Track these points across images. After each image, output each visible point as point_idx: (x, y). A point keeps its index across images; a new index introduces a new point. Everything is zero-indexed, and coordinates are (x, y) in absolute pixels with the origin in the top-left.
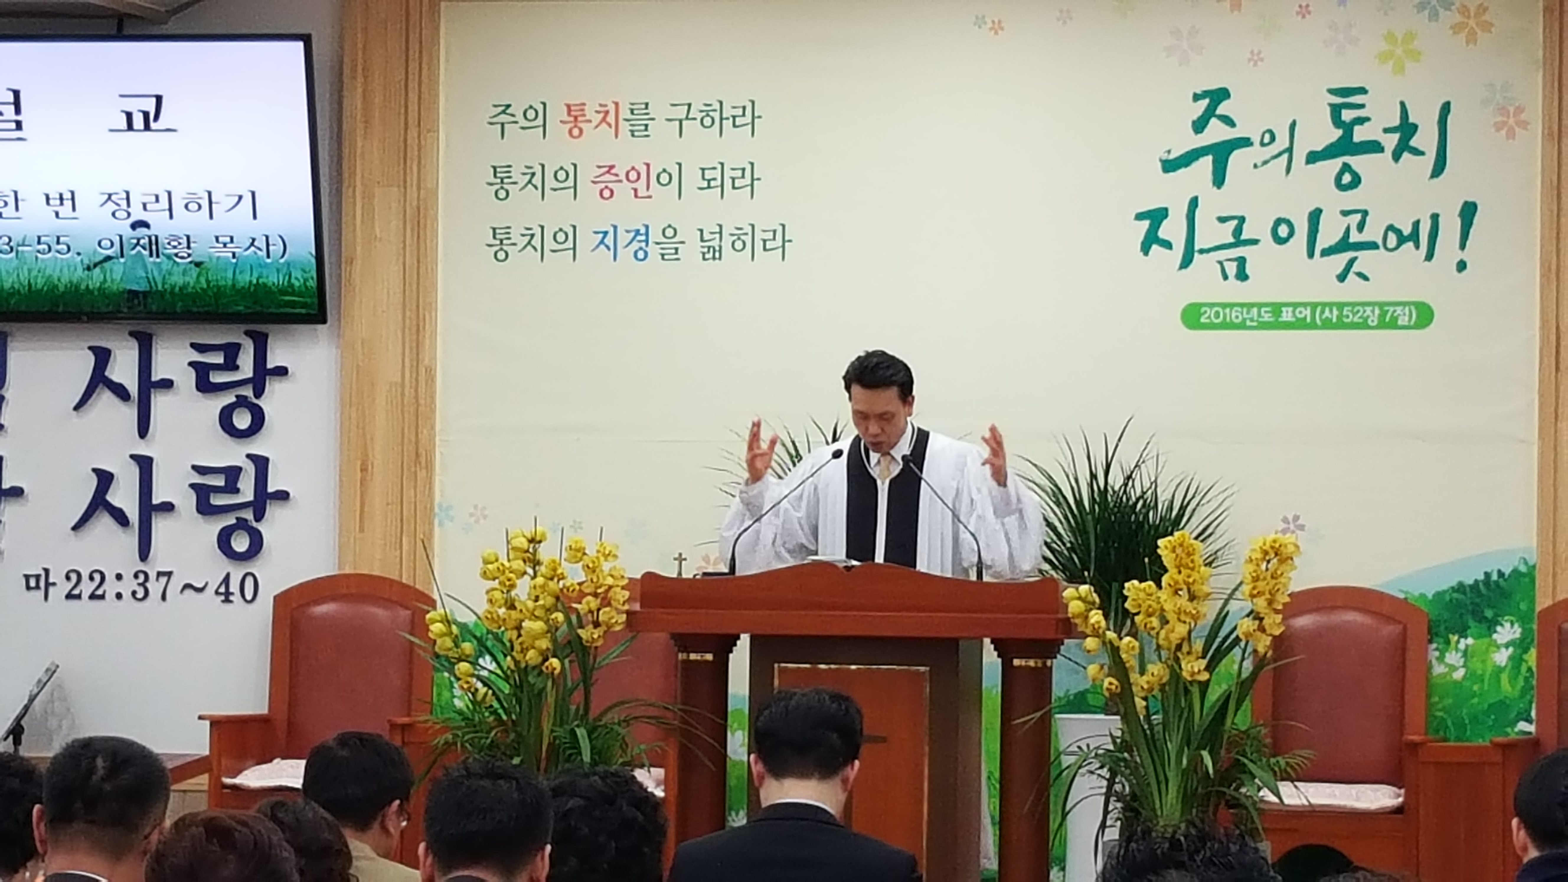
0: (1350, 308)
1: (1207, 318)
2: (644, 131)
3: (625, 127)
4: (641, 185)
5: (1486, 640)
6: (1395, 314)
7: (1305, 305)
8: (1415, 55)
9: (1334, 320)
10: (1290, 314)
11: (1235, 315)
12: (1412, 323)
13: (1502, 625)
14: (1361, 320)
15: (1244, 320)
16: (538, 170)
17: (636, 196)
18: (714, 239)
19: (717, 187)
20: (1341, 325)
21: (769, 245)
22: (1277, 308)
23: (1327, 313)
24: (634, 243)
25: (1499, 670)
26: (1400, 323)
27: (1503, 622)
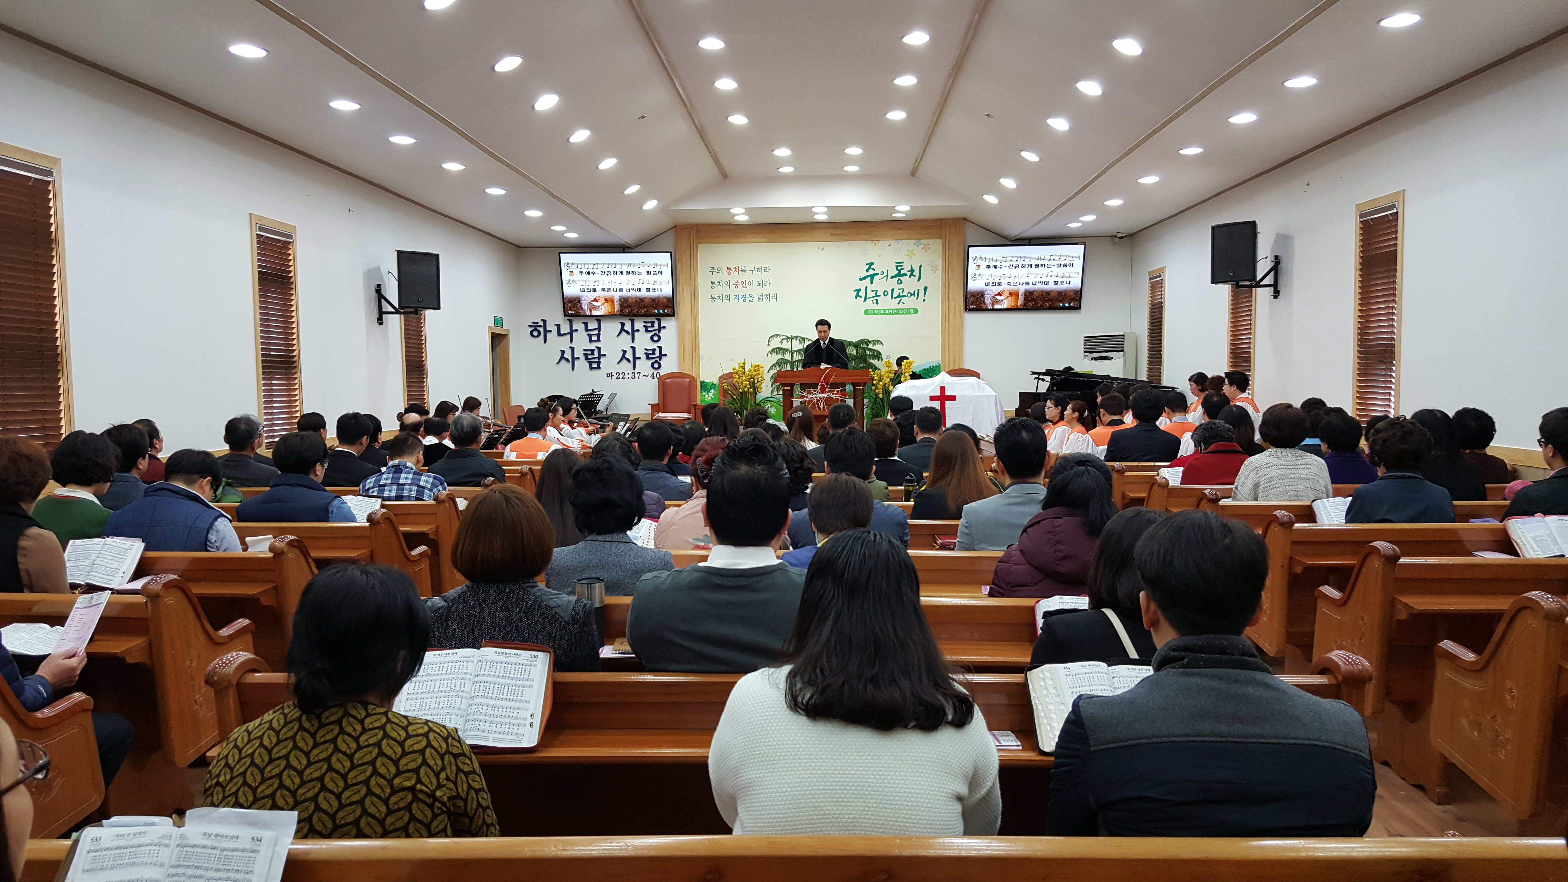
0: (900, 310)
1: (870, 312)
2: (744, 273)
3: (740, 272)
4: (744, 285)
6: (910, 311)
7: (891, 309)
8: (914, 255)
9: (897, 312)
10: (888, 311)
11: (876, 312)
12: (914, 313)
14: (903, 313)
16: (721, 282)
17: (743, 287)
18: (761, 297)
19: (761, 285)
20: (899, 314)
21: (773, 298)
22: (885, 310)
23: (895, 311)
24: (743, 298)
26: (911, 313)
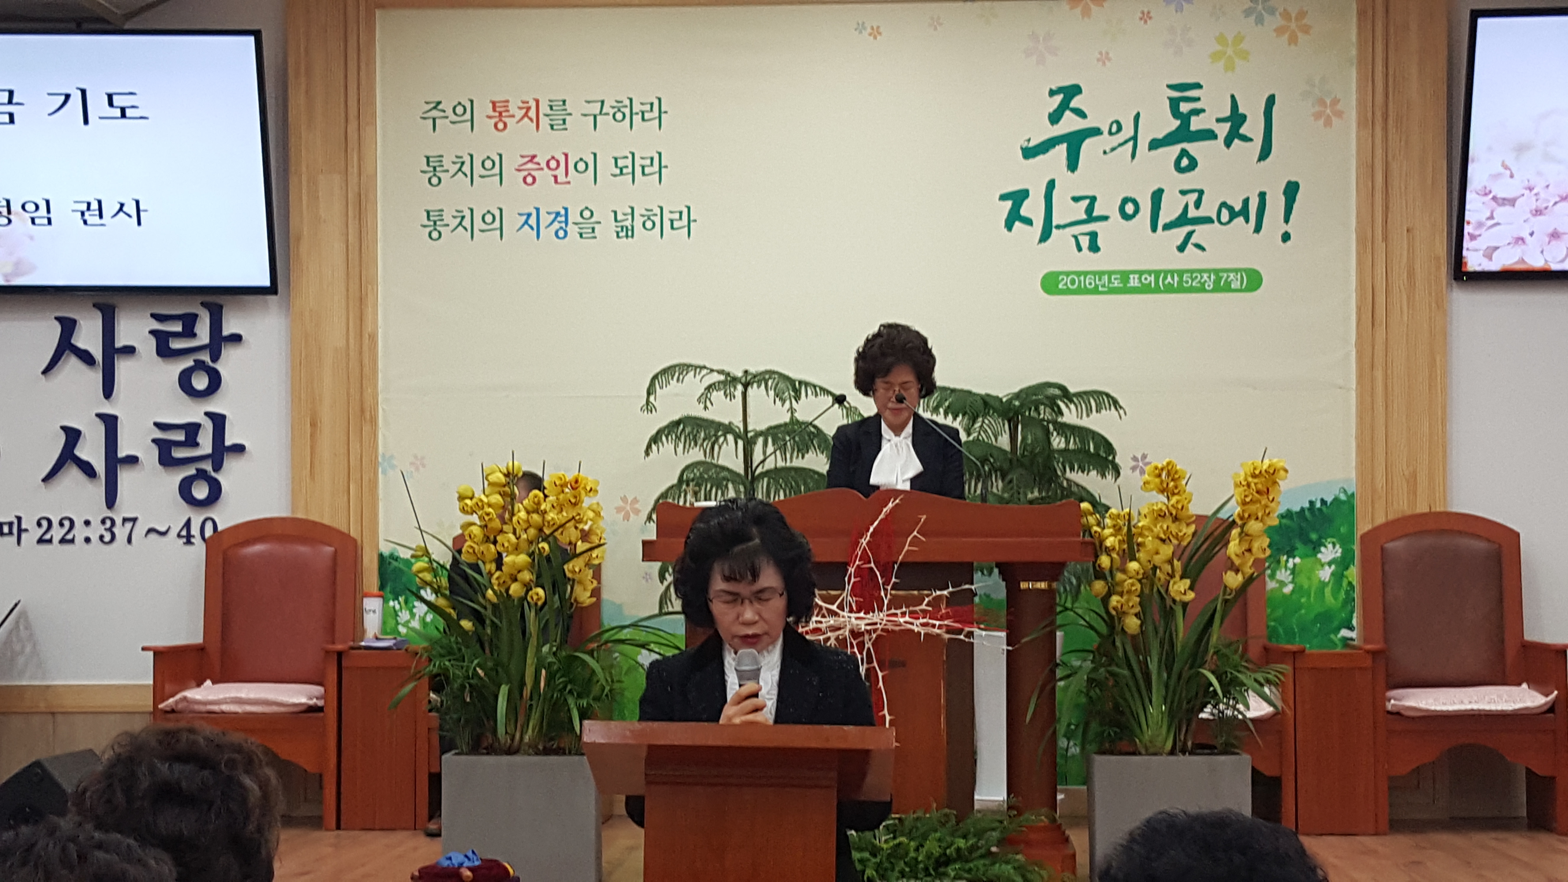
0: (1189, 275)
1: (1064, 285)
2: (560, 124)
3: (544, 122)
4: (561, 172)
5: (1310, 560)
6: (1229, 280)
7: (1150, 273)
8: (1244, 54)
9: (1176, 285)
10: (1136, 280)
11: (1089, 282)
12: (1243, 287)
13: (1325, 546)
14: (1199, 285)
15: (1097, 286)
16: (467, 159)
17: (556, 181)
18: (627, 219)
19: (628, 174)
20: (1181, 289)
21: (676, 224)
22: (1125, 275)
23: (1169, 279)
24: (556, 223)
25: (1323, 585)
26: (1233, 286)
27: (1327, 544)
